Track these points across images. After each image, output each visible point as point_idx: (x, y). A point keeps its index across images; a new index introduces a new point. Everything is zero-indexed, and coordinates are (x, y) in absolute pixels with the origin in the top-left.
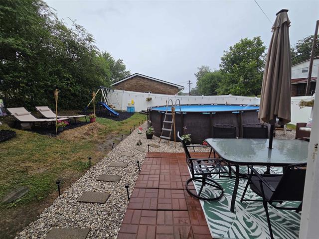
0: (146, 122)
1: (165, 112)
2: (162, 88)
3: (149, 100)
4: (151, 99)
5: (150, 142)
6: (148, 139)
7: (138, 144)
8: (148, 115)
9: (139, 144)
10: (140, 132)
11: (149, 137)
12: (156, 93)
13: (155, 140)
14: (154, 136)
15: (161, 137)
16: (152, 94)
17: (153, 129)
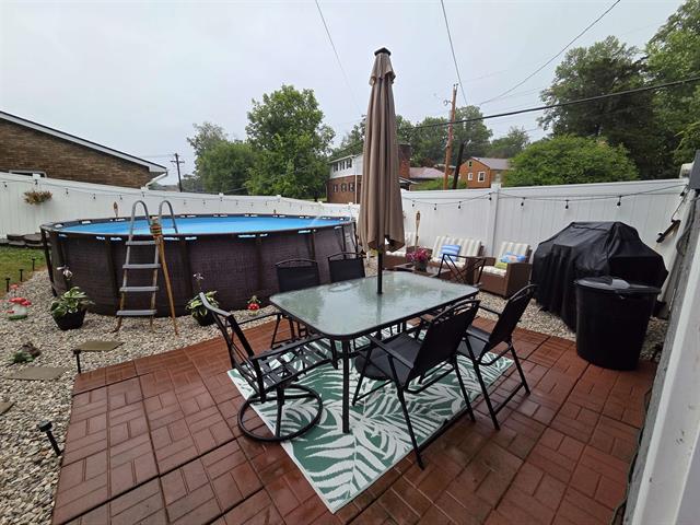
0: (45, 273)
1: (125, 238)
2: (88, 163)
3: (39, 199)
4: (46, 197)
5: (78, 338)
6: (64, 328)
7: (19, 359)
8: (46, 249)
9: (27, 355)
10: (19, 310)
11: (69, 321)
12: (64, 177)
13: (99, 329)
14: (88, 317)
15: (120, 313)
16: (46, 180)
17: (81, 295)
